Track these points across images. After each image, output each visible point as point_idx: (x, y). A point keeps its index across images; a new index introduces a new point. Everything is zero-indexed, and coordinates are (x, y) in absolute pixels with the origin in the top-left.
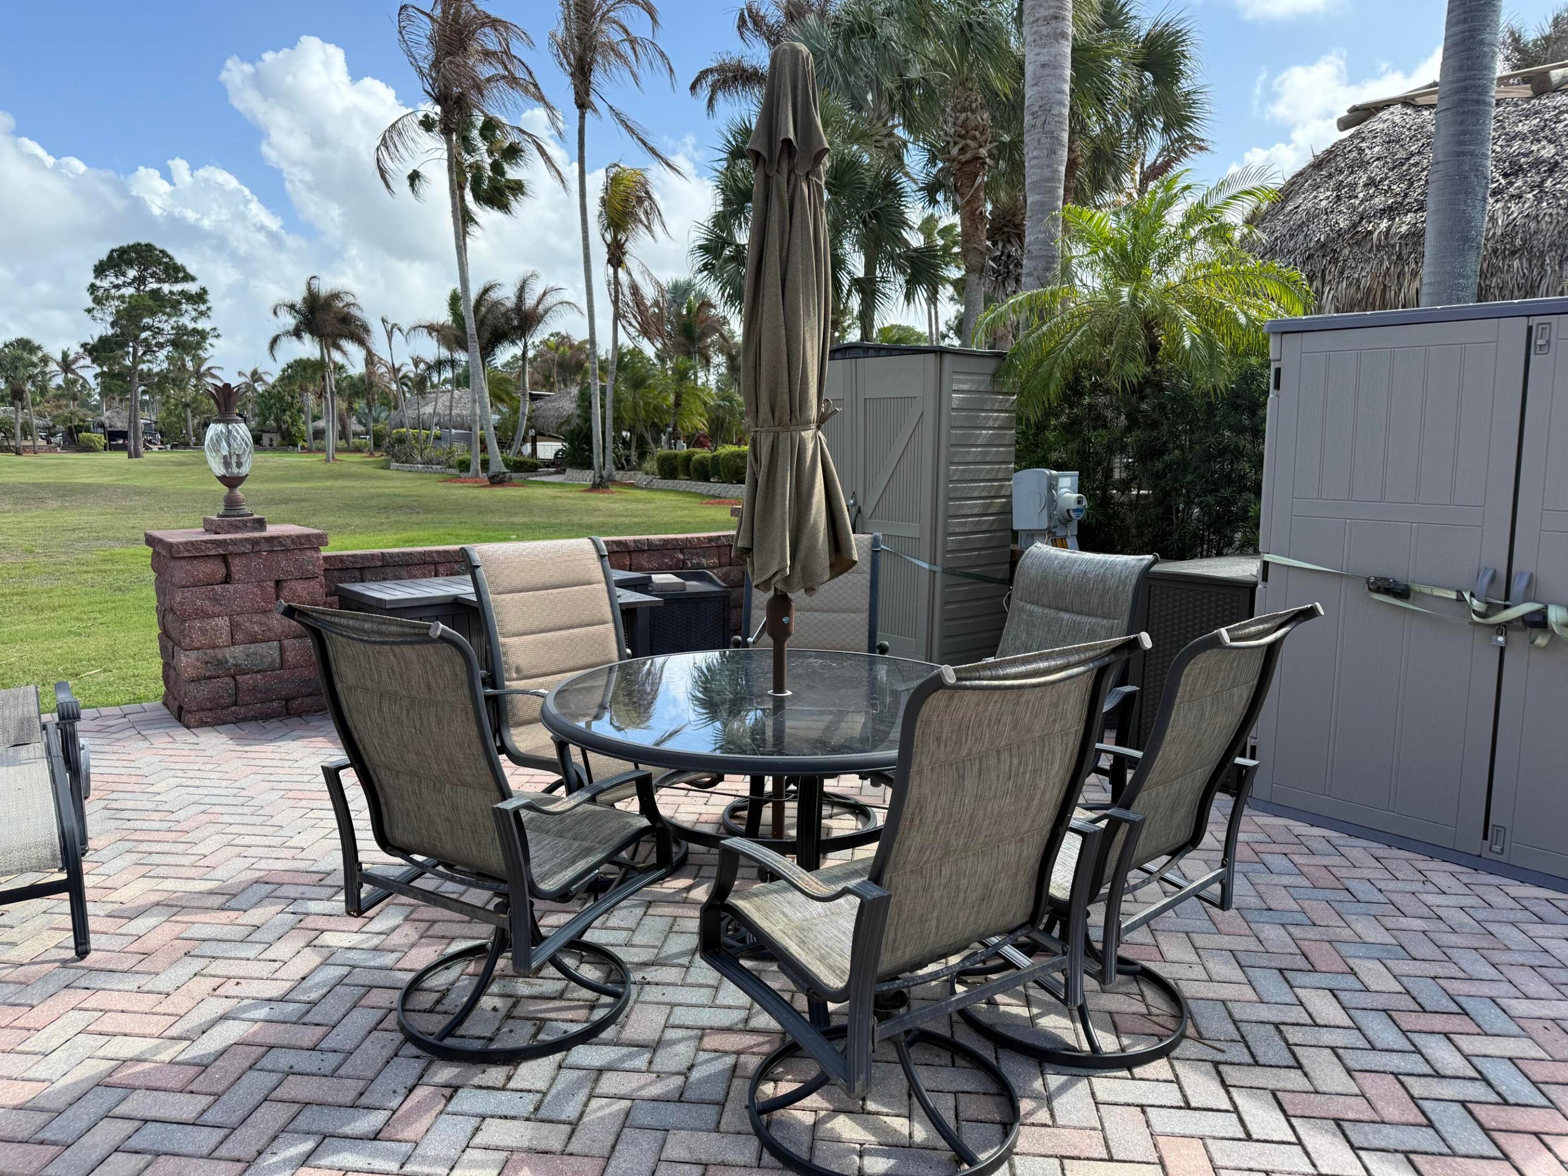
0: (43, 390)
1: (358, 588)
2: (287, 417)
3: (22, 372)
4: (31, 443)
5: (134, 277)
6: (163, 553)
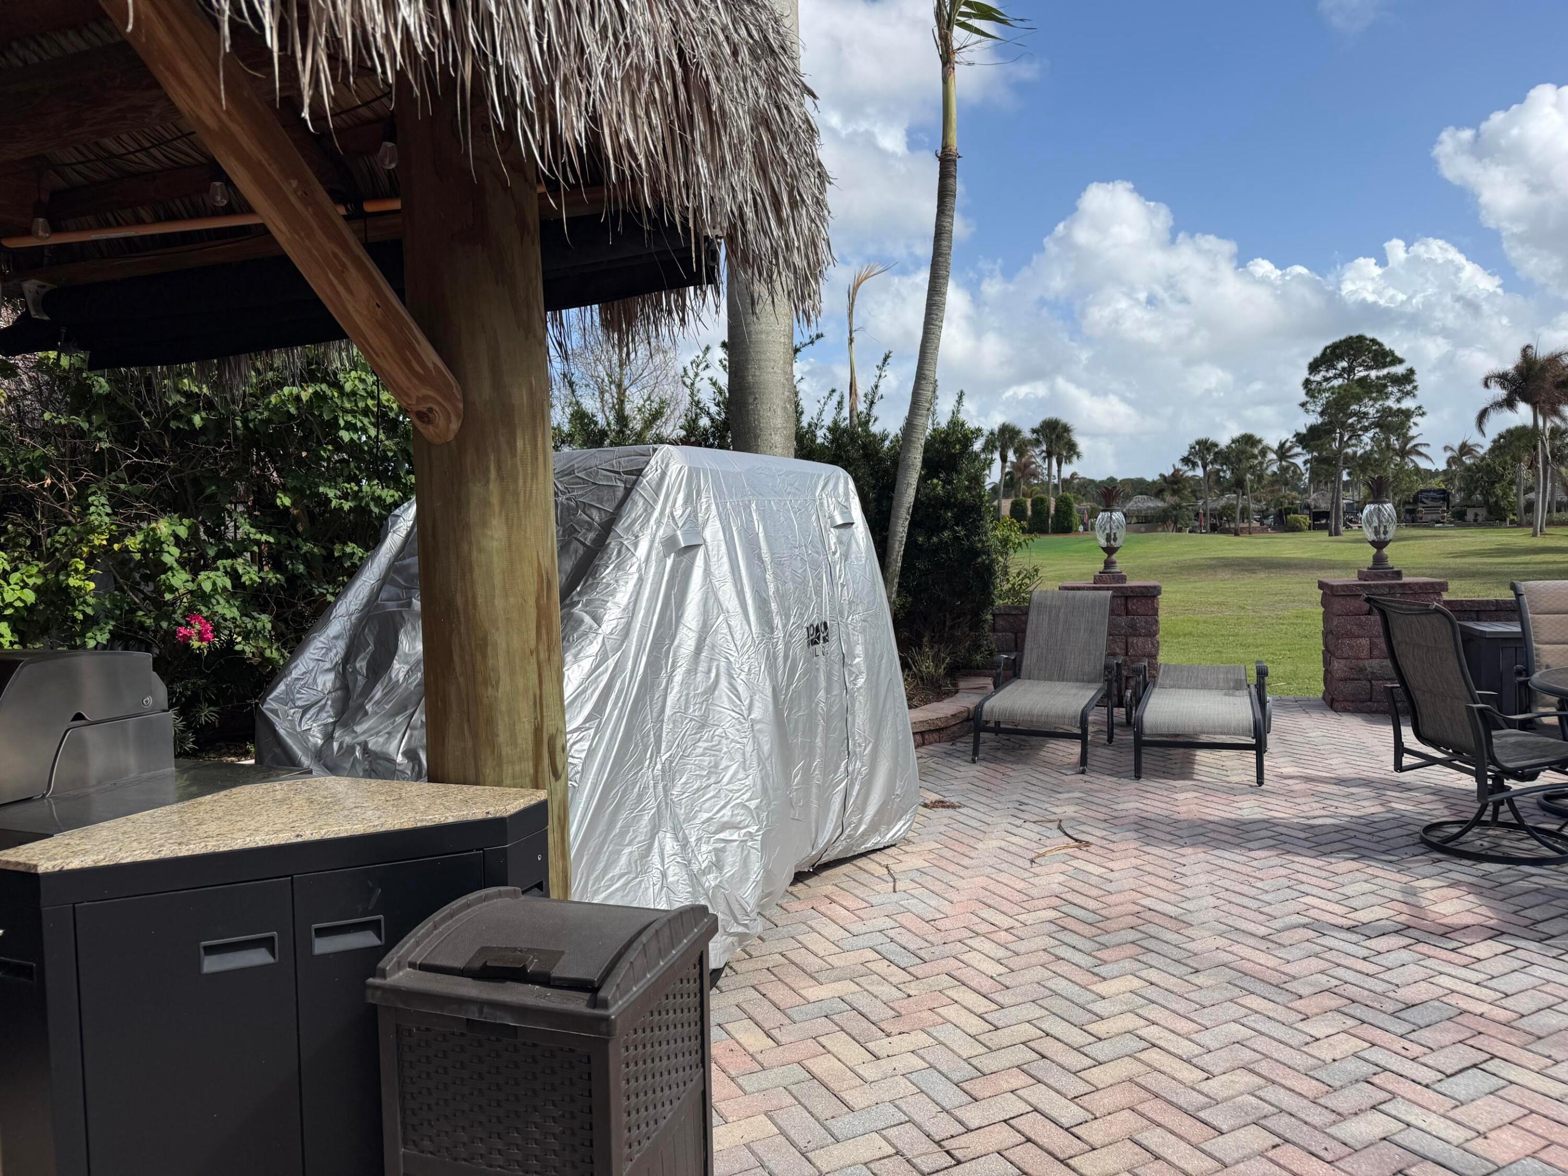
0: (1260, 478)
1: (1476, 625)
2: (1496, 491)
3: (1245, 464)
4: (1246, 525)
5: (1344, 369)
6: (1330, 593)
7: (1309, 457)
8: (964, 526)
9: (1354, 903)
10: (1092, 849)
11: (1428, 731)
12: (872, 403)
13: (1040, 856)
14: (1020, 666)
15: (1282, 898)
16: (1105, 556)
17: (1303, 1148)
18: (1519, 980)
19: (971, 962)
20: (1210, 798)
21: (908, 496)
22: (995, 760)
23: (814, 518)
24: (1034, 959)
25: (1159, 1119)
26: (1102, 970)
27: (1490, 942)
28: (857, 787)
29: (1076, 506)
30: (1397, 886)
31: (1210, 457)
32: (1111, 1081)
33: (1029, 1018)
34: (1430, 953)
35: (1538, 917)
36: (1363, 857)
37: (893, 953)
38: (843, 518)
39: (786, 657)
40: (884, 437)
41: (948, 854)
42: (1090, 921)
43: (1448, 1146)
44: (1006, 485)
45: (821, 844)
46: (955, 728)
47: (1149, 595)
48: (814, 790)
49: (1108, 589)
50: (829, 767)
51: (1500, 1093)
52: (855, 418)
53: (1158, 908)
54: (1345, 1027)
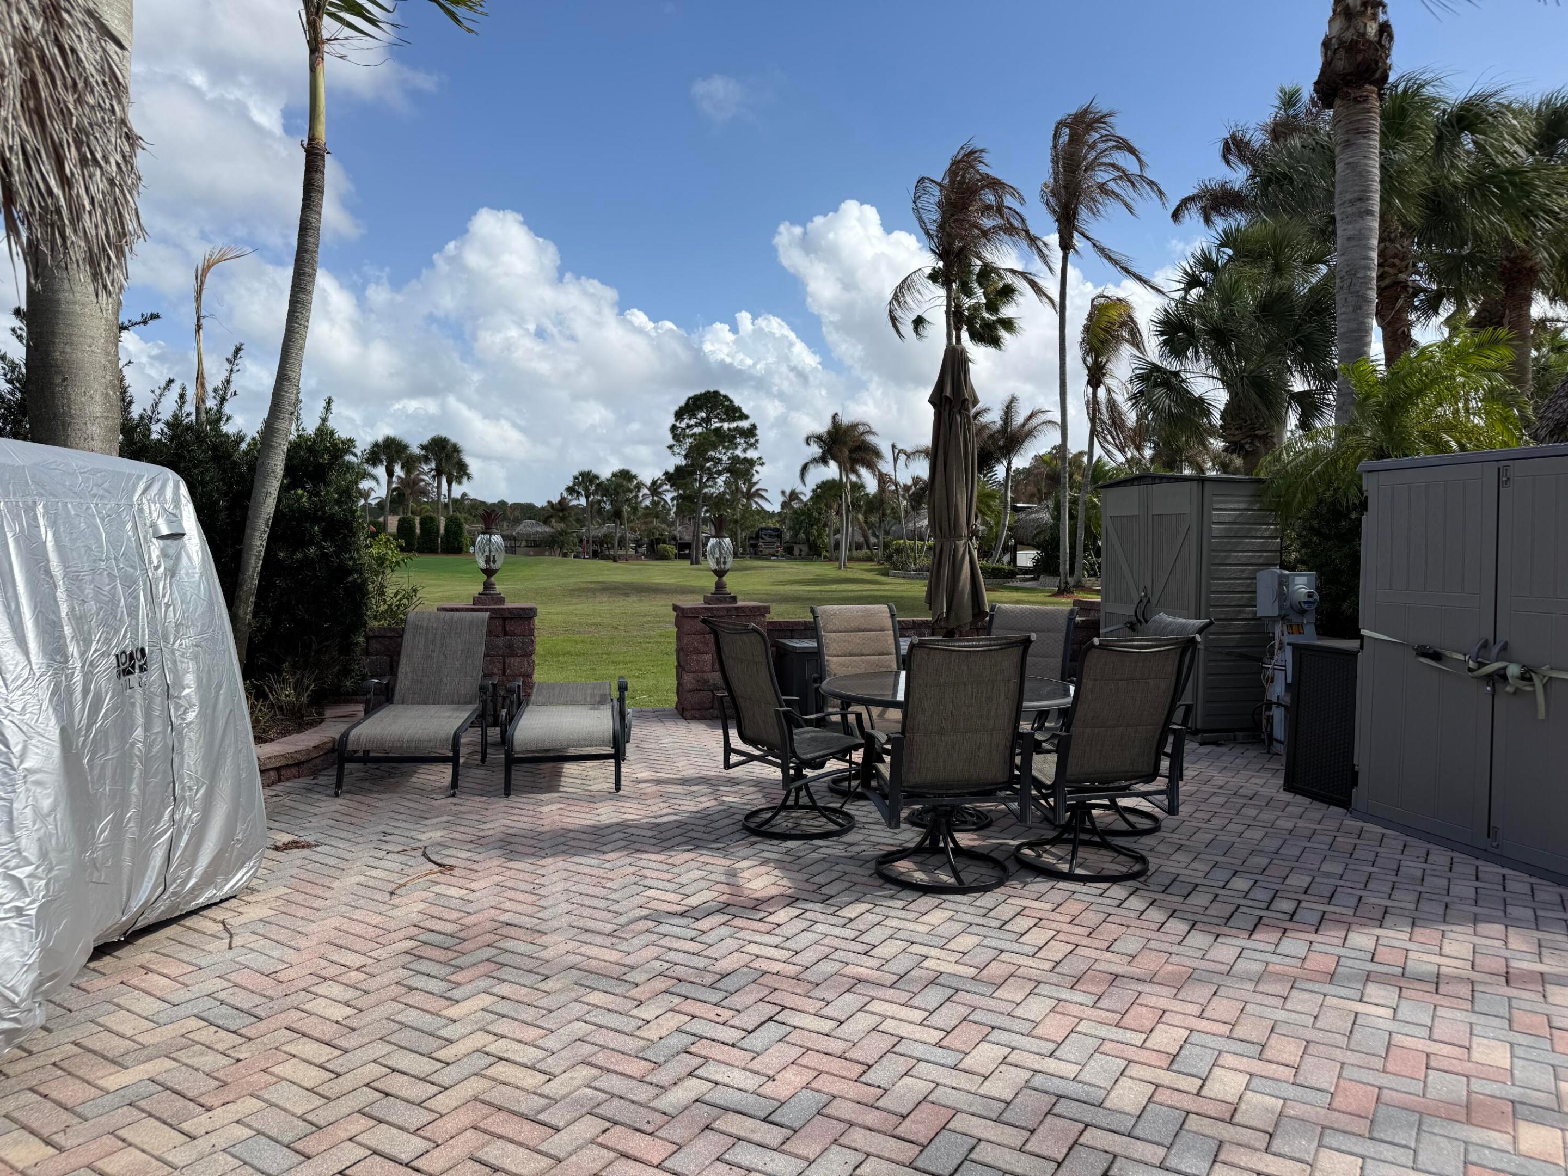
0: (635, 510)
1: (786, 641)
2: (814, 532)
3: (621, 497)
4: (623, 552)
5: (703, 419)
6: (682, 615)
7: (675, 494)
8: (333, 541)
9: (687, 890)
10: (455, 872)
11: (749, 733)
12: (223, 399)
13: (400, 886)
14: (393, 690)
15: (629, 894)
16: (485, 577)
17: (629, 1126)
18: (808, 937)
19: (315, 1010)
20: (572, 808)
21: (267, 504)
22: (361, 791)
23: (129, 526)
24: (384, 995)
25: (500, 1131)
26: (456, 994)
27: (788, 909)
28: (185, 837)
29: (466, 526)
30: (722, 869)
31: (592, 488)
32: (455, 1104)
33: (374, 1057)
34: (743, 926)
35: (823, 882)
36: (697, 847)
37: (224, 1016)
38: (169, 527)
39: (86, 691)
40: (240, 439)
41: (299, 898)
42: (447, 945)
43: (745, 1095)
44: (393, 501)
45: (135, 906)
46: (317, 761)
47: (526, 615)
48: (127, 846)
49: (486, 610)
50: (148, 817)
51: (787, 1039)
52: (203, 415)
53: (515, 922)
54: (672, 1005)
